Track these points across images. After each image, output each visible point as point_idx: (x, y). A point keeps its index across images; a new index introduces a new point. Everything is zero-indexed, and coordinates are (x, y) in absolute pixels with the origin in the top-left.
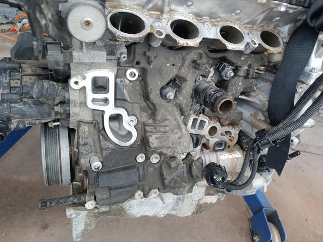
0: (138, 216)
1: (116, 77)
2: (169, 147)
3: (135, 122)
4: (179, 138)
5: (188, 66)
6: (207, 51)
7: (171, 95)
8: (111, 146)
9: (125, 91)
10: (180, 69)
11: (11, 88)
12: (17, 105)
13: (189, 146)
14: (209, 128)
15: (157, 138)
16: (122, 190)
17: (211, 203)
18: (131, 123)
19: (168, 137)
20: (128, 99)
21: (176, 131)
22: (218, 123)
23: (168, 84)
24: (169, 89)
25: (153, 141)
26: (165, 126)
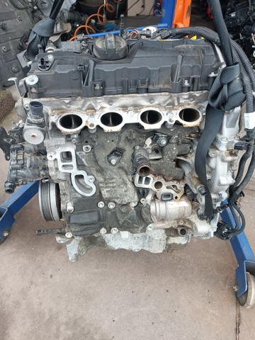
0: (116, 248)
1: (76, 151)
2: (118, 198)
3: (93, 180)
4: (125, 191)
5: (124, 141)
6: (137, 129)
7: (114, 161)
8: (79, 196)
9: (83, 160)
10: (118, 143)
11: (17, 160)
12: (20, 171)
13: (134, 197)
14: (155, 183)
15: (107, 191)
16: (88, 226)
17: (180, 244)
18: (91, 181)
19: (116, 191)
20: (86, 164)
21: (122, 186)
22: (162, 179)
23: (112, 153)
24: (112, 157)
25: (105, 193)
26: (113, 183)
